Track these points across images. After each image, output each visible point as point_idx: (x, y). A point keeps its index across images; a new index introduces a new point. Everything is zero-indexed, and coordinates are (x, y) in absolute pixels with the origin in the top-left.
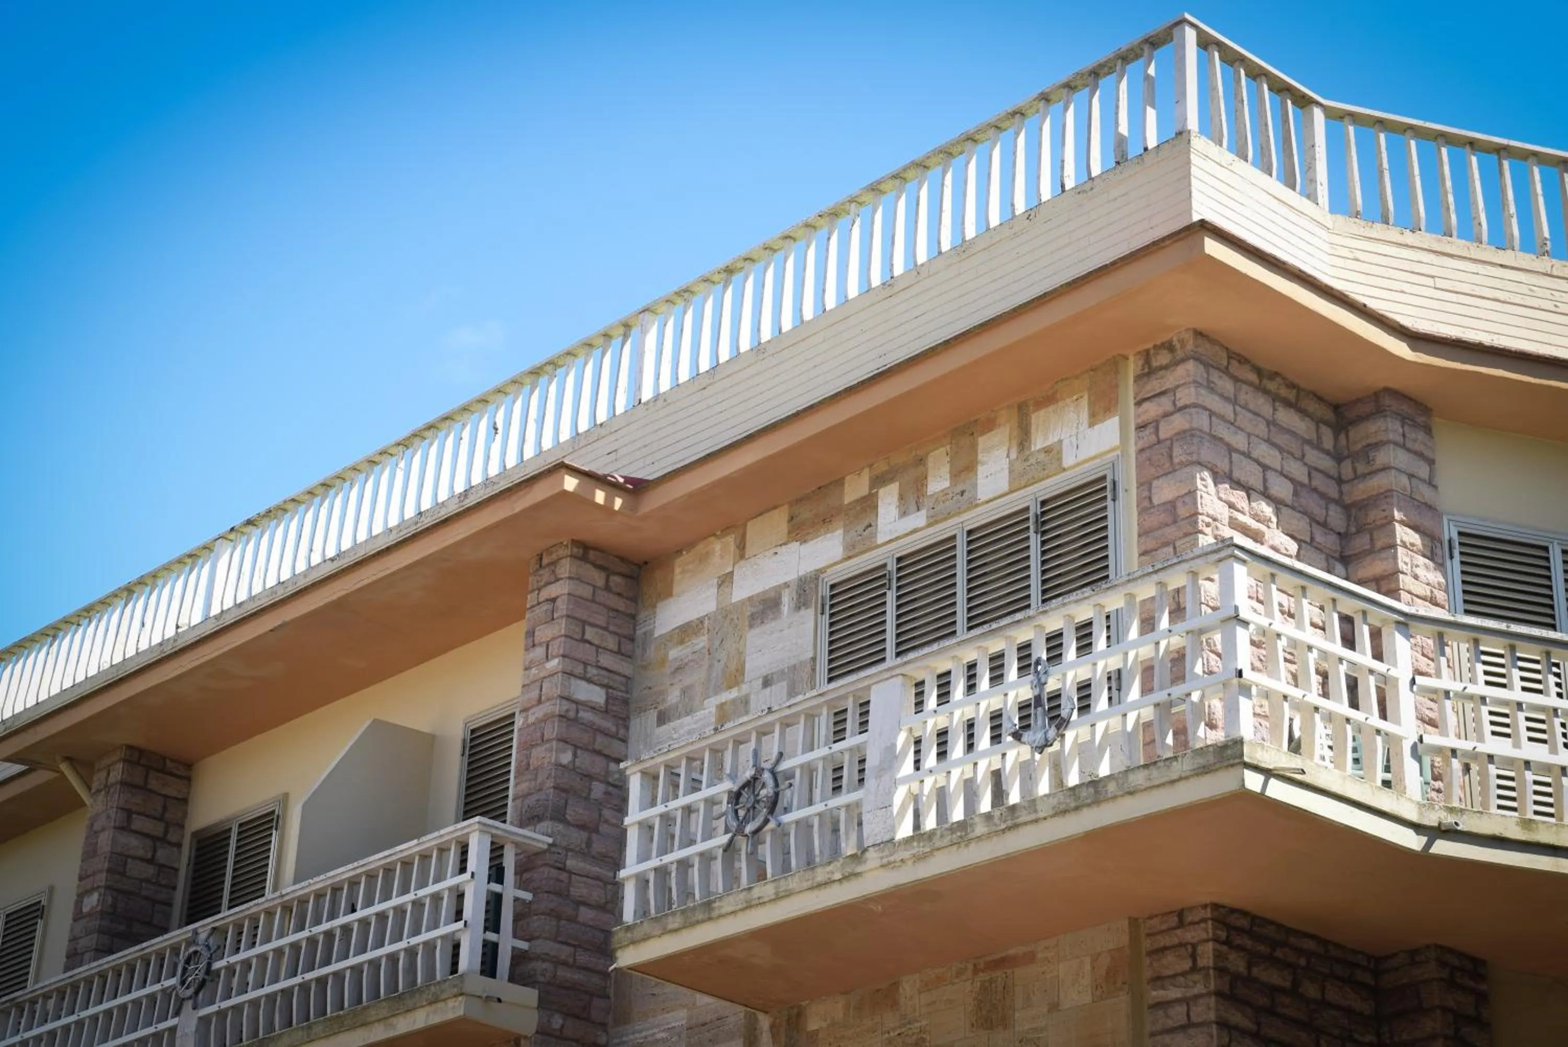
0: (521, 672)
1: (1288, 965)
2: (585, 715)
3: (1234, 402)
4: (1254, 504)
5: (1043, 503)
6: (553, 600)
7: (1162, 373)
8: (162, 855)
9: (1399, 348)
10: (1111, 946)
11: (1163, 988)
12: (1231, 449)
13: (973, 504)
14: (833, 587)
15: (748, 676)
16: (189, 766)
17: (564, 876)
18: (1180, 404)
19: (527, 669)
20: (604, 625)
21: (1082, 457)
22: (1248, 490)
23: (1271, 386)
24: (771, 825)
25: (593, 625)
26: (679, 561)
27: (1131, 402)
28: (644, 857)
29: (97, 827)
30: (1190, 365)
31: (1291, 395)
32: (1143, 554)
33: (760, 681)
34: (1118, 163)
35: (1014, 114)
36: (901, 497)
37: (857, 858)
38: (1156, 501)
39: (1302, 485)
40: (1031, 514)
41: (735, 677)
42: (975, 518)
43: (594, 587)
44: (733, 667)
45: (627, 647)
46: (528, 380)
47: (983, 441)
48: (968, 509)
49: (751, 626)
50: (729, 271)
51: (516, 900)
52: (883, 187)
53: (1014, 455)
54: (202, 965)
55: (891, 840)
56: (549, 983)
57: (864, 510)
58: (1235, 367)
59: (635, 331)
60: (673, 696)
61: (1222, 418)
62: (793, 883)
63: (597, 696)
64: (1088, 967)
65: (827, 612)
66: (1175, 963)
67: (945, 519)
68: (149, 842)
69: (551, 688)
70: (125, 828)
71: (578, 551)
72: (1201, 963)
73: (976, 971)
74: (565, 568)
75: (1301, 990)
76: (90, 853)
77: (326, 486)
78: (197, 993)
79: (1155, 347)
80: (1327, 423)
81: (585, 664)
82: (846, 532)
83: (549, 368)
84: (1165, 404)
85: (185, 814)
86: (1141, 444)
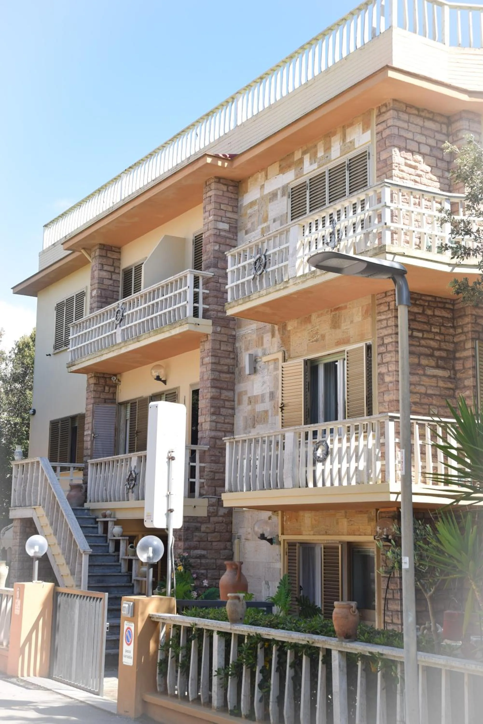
0: (203, 220)
1: (421, 305)
2: (222, 233)
3: (408, 122)
4: (414, 157)
5: (350, 160)
6: (210, 197)
7: (383, 114)
8: (114, 277)
9: (464, 97)
10: (367, 303)
11: (380, 315)
12: (406, 139)
13: (330, 161)
14: (292, 189)
15: (269, 219)
16: (120, 248)
17: (218, 285)
18: (388, 125)
19: (204, 219)
20: (227, 203)
21: (361, 144)
22: (413, 152)
23: (423, 114)
24: (264, 272)
25: (223, 204)
26: (249, 180)
27: (375, 124)
28: (232, 282)
29: (94, 270)
30: (391, 112)
31: (430, 116)
32: (378, 177)
33: (272, 221)
34: (372, 38)
35: (342, 20)
36: (310, 159)
37: (287, 282)
38: (381, 159)
39: (434, 147)
40: (346, 164)
41: (266, 220)
42: (331, 165)
43: (223, 191)
44: (265, 216)
45: (235, 209)
46: (205, 118)
47: (333, 139)
48: (329, 162)
49: (270, 202)
50: (261, 78)
51: (203, 293)
52: (305, 47)
53: (341, 144)
54: (121, 314)
55: (295, 277)
56: (215, 318)
57: (300, 163)
58: (409, 110)
59: (235, 100)
60: (249, 226)
61: (403, 128)
62: (271, 290)
63: (226, 226)
64: (360, 310)
65: (291, 197)
66: (384, 308)
67: (322, 166)
68: (110, 273)
69: (211, 226)
70: (101, 270)
71: (217, 180)
72: (391, 308)
73: (331, 311)
74: (213, 186)
75: (425, 313)
76: (93, 278)
77: (151, 155)
78: (120, 322)
79: (382, 105)
80: (444, 123)
81: (222, 217)
82: (295, 170)
83: (211, 113)
84: (384, 125)
85: (120, 264)
86: (378, 139)
